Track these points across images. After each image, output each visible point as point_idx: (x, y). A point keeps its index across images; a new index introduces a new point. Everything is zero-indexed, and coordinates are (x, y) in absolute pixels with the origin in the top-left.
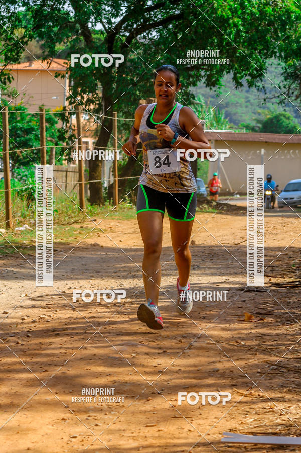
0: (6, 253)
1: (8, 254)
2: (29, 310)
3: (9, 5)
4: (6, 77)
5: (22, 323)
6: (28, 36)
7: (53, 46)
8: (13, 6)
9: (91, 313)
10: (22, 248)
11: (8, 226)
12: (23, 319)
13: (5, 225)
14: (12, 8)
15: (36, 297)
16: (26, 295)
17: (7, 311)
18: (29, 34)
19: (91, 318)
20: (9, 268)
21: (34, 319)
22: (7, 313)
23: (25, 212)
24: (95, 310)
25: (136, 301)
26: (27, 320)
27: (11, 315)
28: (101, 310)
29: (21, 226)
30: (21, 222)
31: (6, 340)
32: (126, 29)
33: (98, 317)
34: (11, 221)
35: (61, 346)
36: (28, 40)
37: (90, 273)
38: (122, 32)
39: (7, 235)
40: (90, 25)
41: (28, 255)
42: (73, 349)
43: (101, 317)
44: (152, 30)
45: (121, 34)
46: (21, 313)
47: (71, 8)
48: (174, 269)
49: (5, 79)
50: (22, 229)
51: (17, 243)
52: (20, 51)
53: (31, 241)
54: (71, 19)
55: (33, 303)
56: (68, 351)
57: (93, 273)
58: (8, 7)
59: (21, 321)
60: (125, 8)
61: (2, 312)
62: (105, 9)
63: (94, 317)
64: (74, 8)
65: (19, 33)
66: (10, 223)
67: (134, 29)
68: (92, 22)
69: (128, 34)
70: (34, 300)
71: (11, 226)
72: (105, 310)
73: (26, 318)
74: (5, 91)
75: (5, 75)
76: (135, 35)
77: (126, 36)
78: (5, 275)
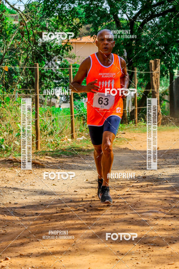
0: (73, 154)
1: (74, 154)
2: (90, 189)
3: (71, 4)
4: (69, 47)
5: (86, 198)
6: (82, 22)
7: (97, 28)
8: (73, 5)
9: (127, 191)
10: (82, 151)
11: (72, 137)
12: (87, 195)
13: (70, 137)
14: (72, 6)
15: (93, 181)
16: (87, 180)
17: (77, 190)
18: (83, 21)
19: (128, 195)
20: (75, 163)
21: (93, 196)
22: (76, 192)
23: (82, 128)
24: (130, 190)
25: (155, 184)
26: (89, 196)
27: (79, 193)
28: (134, 190)
29: (80, 137)
30: (80, 134)
31: (78, 209)
32: (141, 18)
33: (132, 194)
34: (74, 133)
35: (111, 213)
36: (82, 25)
37: (125, 166)
38: (137, 19)
39: (72, 143)
40: (119, 16)
41: (87, 155)
42: (118, 214)
43: (134, 194)
44: (157, 18)
45: (137, 20)
46: (85, 191)
47: (107, 6)
48: (175, 164)
49: (68, 48)
50: (81, 139)
51: (79, 148)
52: (77, 32)
53: (87, 146)
54: (108, 12)
55: (91, 185)
56: (116, 216)
57: (126, 166)
58: (70, 5)
59: (85, 197)
60: (140, 5)
61: (74, 191)
62: (128, 6)
63: (130, 194)
64: (109, 5)
65: (76, 21)
66: (74, 135)
67: (146, 17)
68: (121, 14)
69: (141, 21)
70: (92, 183)
71: (74, 137)
72: (136, 190)
73: (88, 195)
74: (68, 55)
75: (68, 46)
76: (146, 21)
77: (140, 22)
78: (73, 168)
